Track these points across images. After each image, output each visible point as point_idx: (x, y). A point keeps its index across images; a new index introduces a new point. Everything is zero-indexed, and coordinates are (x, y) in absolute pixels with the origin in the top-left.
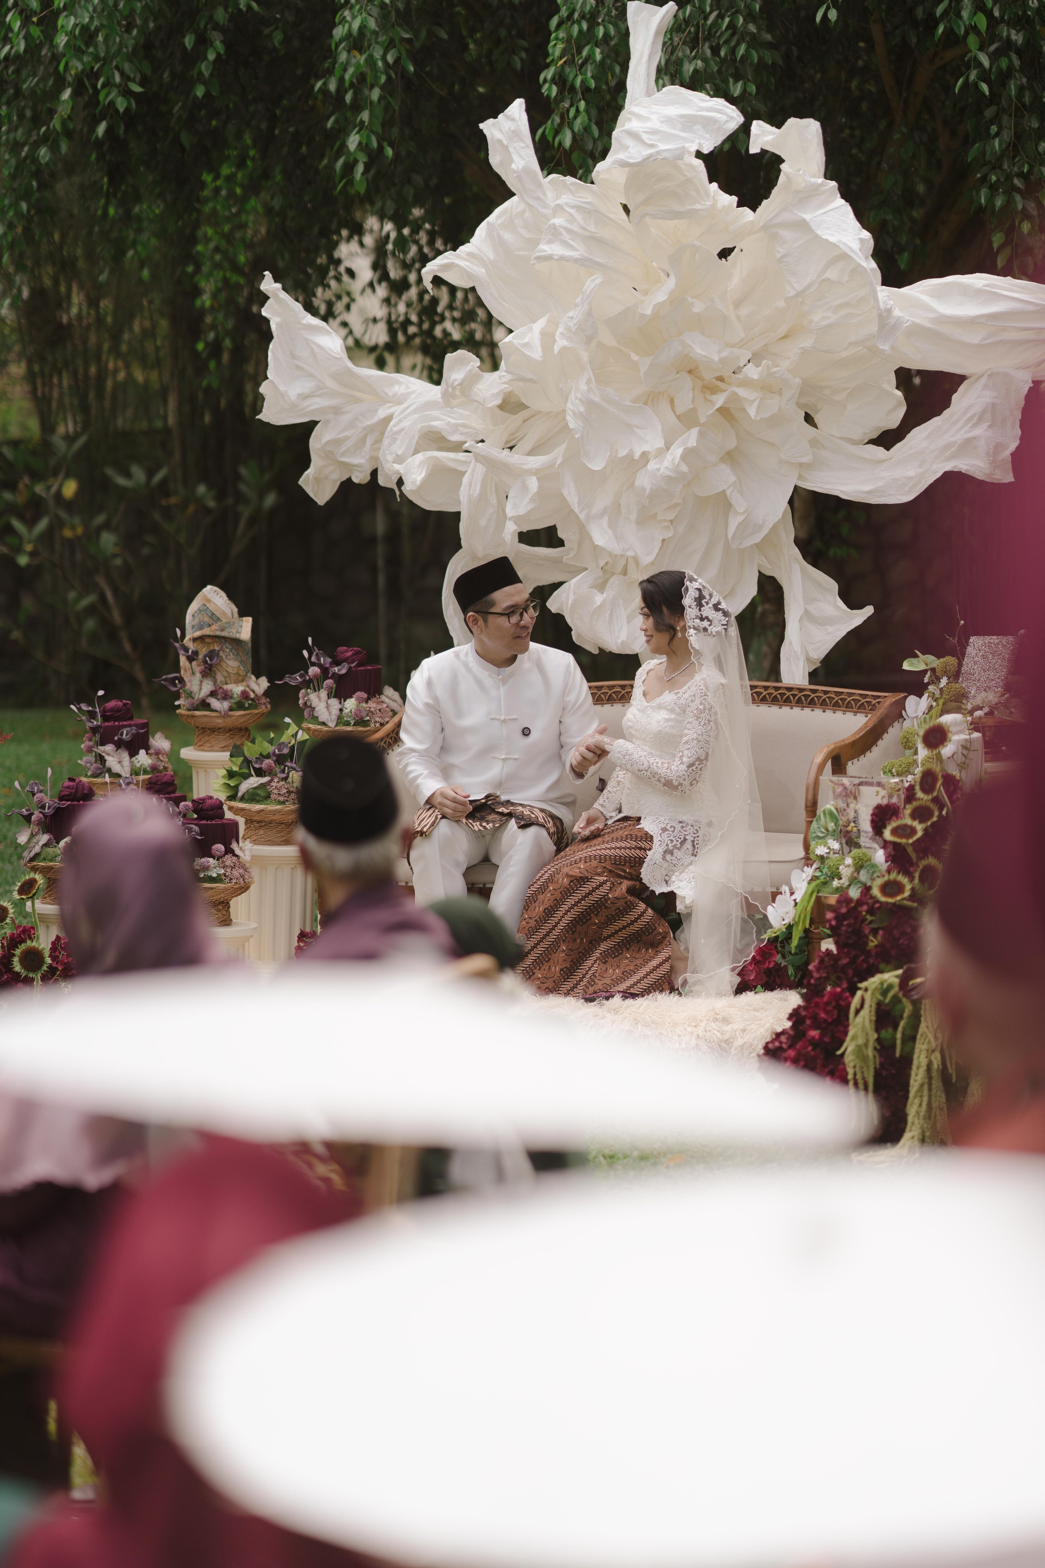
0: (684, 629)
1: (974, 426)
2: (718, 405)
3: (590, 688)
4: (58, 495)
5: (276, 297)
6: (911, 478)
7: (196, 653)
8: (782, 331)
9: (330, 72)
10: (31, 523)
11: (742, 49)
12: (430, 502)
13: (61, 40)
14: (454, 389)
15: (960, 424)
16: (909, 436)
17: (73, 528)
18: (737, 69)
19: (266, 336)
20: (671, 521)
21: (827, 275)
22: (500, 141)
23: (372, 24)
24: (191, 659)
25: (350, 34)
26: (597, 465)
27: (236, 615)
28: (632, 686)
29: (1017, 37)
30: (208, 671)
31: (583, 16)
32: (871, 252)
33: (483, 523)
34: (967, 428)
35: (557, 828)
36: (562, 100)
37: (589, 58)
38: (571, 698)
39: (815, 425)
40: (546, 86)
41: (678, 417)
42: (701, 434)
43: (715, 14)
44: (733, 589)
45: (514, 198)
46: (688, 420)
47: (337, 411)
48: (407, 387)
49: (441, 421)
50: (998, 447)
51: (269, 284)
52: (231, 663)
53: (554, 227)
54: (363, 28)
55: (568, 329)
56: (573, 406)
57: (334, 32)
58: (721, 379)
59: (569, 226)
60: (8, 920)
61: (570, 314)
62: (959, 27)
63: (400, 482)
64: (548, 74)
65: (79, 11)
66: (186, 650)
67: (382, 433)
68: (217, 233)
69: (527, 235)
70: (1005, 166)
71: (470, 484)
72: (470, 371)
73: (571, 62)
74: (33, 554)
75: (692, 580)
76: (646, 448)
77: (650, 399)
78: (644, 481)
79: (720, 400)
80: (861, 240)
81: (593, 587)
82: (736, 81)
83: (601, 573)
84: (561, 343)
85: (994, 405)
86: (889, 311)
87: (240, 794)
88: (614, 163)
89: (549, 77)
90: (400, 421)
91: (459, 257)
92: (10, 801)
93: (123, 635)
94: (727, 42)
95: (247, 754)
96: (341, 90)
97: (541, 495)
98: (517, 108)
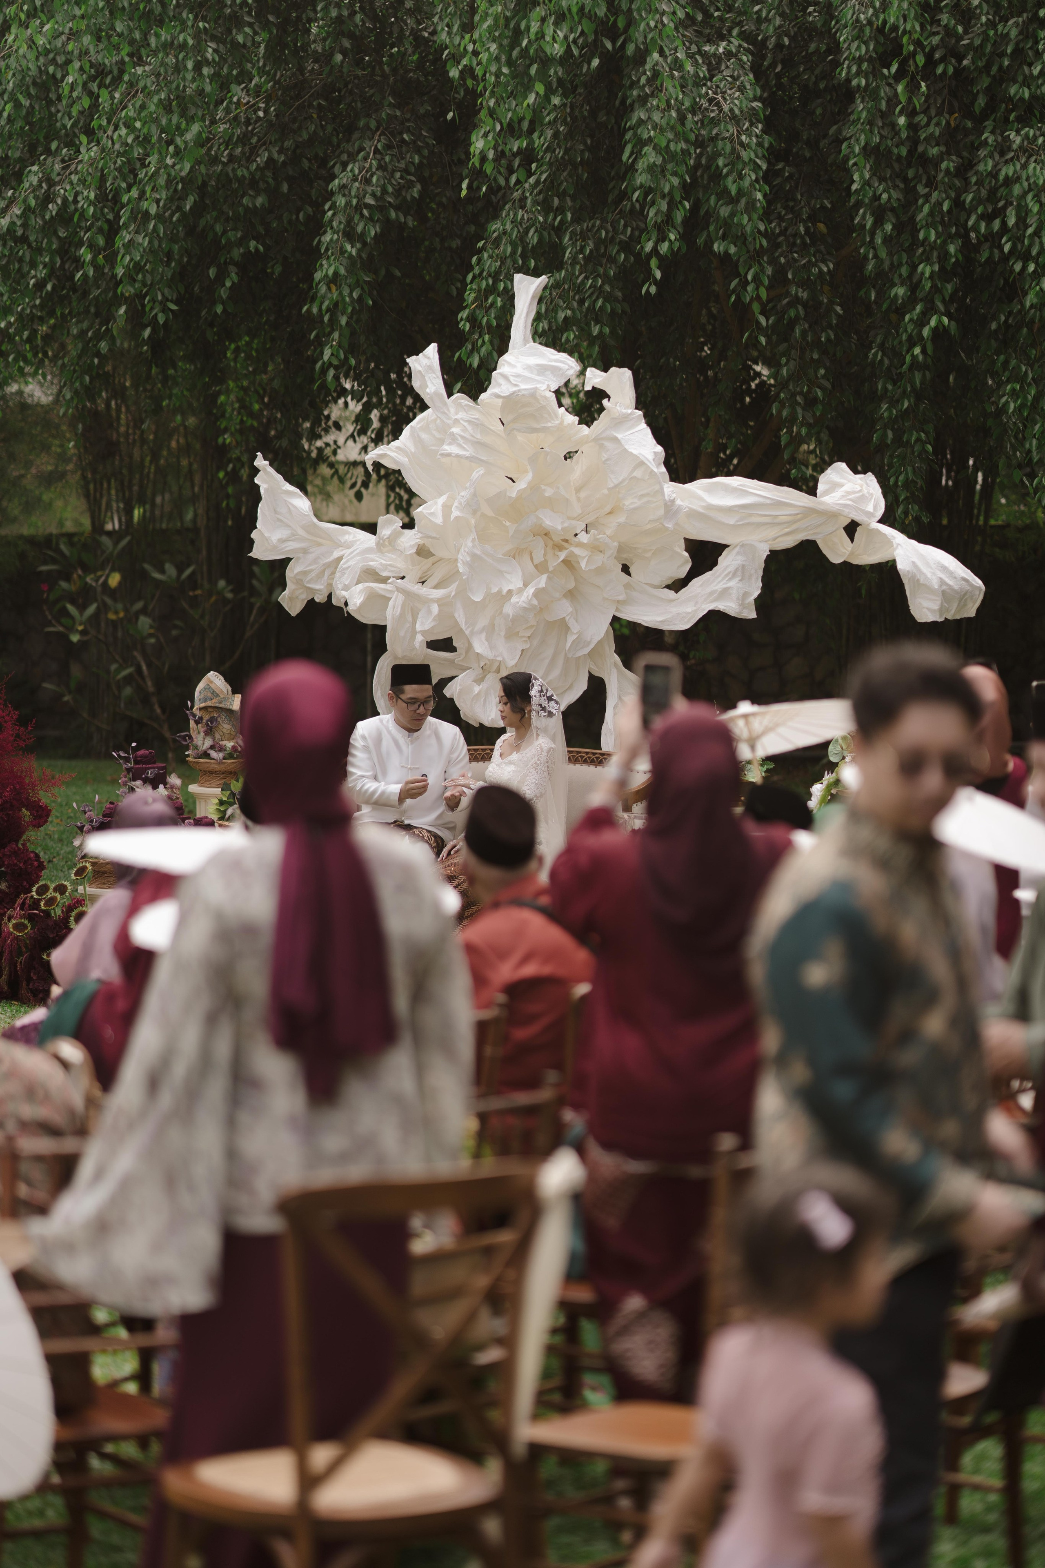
0: (530, 711)
1: (730, 579)
2: (562, 558)
3: (469, 750)
4: (105, 584)
5: (265, 470)
6: (689, 613)
7: (201, 718)
8: (608, 509)
9: (313, 299)
10: (82, 608)
11: (600, 302)
12: (367, 618)
13: (120, 271)
14: (384, 541)
15: (720, 579)
16: (690, 584)
17: (116, 613)
18: (597, 315)
19: (258, 498)
20: (529, 637)
21: (635, 474)
22: (420, 372)
23: (342, 271)
24: (197, 722)
25: (326, 276)
26: (477, 598)
27: (230, 692)
28: (492, 750)
29: (804, 295)
30: (209, 732)
31: (489, 275)
32: (663, 460)
33: (402, 633)
34: (724, 581)
35: (438, 844)
36: (473, 333)
37: (493, 304)
38: (455, 756)
39: (629, 574)
40: (462, 323)
41: (536, 566)
42: (549, 578)
43: (583, 275)
44: (572, 684)
45: (429, 410)
46: (541, 568)
47: (305, 551)
48: (354, 537)
49: (377, 562)
50: (746, 595)
51: (260, 462)
52: (226, 726)
53: (453, 434)
54: (336, 274)
55: (460, 503)
56: (463, 557)
57: (315, 275)
58: (566, 541)
59: (462, 434)
60: (67, 894)
61: (462, 494)
62: (745, 296)
63: (346, 604)
64: (464, 314)
65: (133, 251)
66: (194, 716)
67: (336, 568)
68: (238, 386)
69: (438, 436)
70: (791, 387)
71: (394, 607)
72: (395, 529)
73: (479, 307)
74: (83, 633)
75: (536, 679)
76: (511, 587)
77: (515, 554)
78: (508, 609)
79: (562, 555)
80: (655, 453)
81: (475, 681)
82: (596, 324)
83: (481, 671)
84: (456, 513)
85: (743, 566)
86: (673, 501)
87: (227, 816)
88: (491, 395)
89: (464, 317)
90: (348, 561)
91: (390, 449)
92: (62, 828)
93: (154, 700)
94: (590, 296)
95: (233, 789)
96: (321, 315)
97: (440, 616)
98: (432, 350)
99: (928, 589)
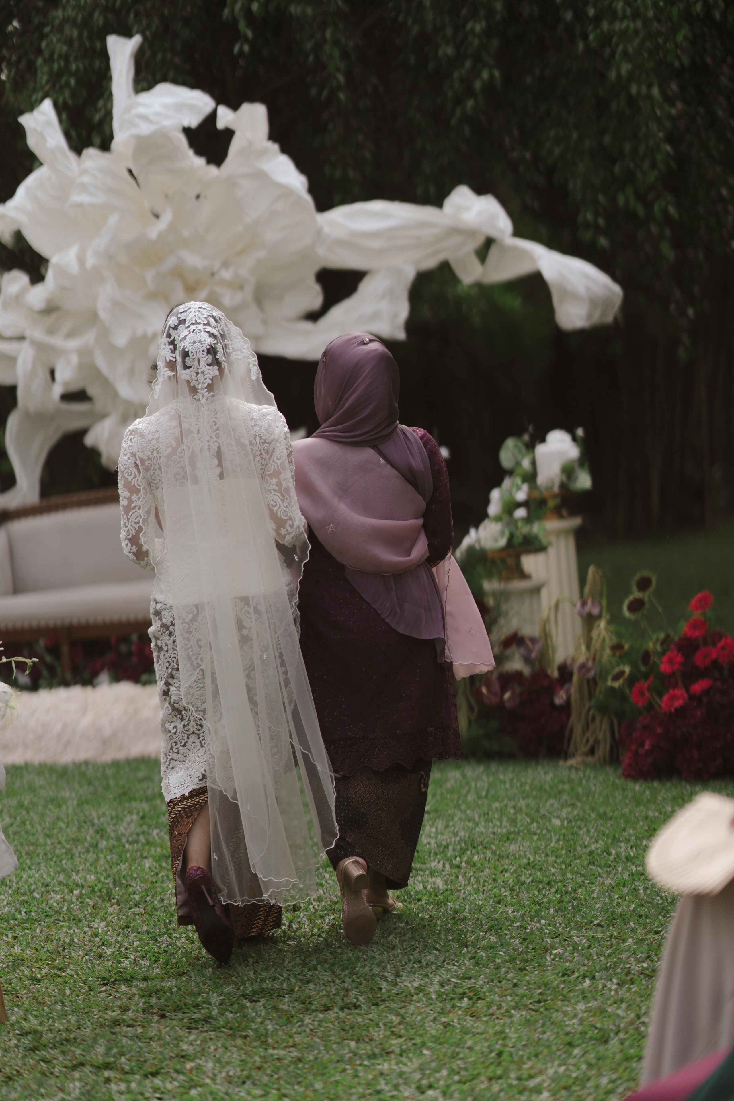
8: (238, 248)
14: (9, 300)
16: (327, 313)
21: (274, 207)
22: (35, 130)
26: (120, 343)
32: (307, 189)
33: (33, 389)
45: (44, 168)
50: (395, 316)
53: (81, 184)
55: (95, 252)
56: (103, 303)
59: (93, 182)
61: (97, 244)
71: (24, 364)
72: (22, 285)
80: (300, 181)
84: (91, 261)
85: (391, 288)
86: (322, 228)
97: (81, 367)
98: (47, 106)
99: (575, 296)
